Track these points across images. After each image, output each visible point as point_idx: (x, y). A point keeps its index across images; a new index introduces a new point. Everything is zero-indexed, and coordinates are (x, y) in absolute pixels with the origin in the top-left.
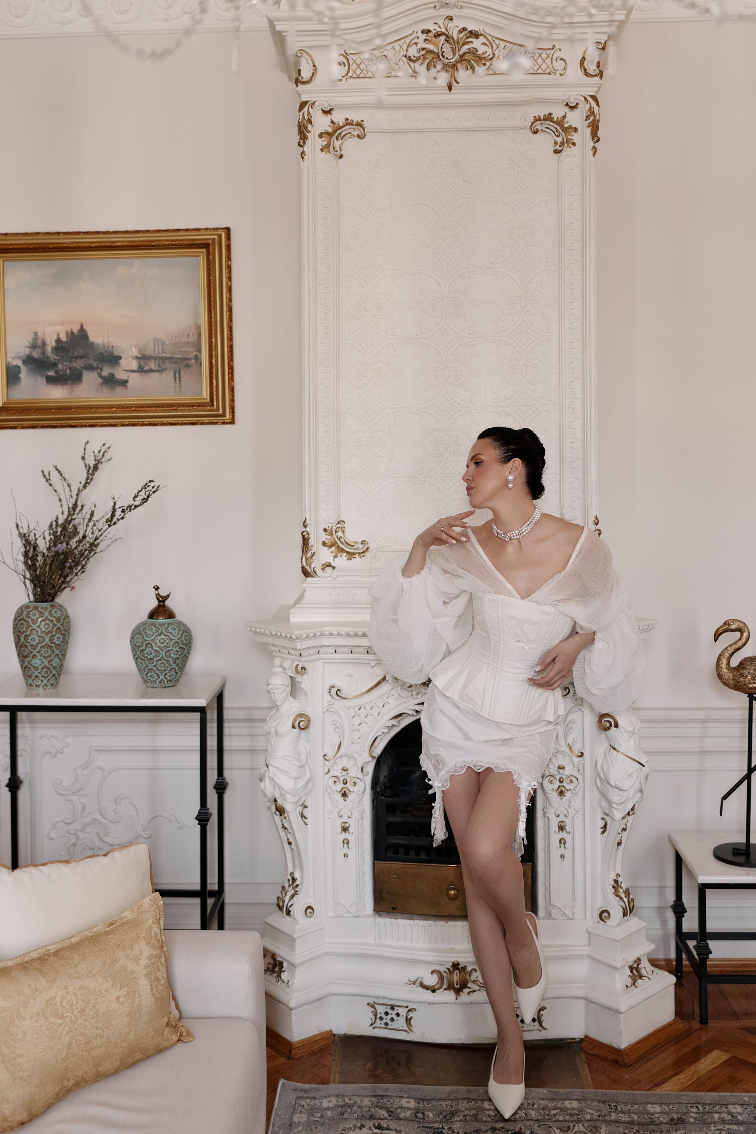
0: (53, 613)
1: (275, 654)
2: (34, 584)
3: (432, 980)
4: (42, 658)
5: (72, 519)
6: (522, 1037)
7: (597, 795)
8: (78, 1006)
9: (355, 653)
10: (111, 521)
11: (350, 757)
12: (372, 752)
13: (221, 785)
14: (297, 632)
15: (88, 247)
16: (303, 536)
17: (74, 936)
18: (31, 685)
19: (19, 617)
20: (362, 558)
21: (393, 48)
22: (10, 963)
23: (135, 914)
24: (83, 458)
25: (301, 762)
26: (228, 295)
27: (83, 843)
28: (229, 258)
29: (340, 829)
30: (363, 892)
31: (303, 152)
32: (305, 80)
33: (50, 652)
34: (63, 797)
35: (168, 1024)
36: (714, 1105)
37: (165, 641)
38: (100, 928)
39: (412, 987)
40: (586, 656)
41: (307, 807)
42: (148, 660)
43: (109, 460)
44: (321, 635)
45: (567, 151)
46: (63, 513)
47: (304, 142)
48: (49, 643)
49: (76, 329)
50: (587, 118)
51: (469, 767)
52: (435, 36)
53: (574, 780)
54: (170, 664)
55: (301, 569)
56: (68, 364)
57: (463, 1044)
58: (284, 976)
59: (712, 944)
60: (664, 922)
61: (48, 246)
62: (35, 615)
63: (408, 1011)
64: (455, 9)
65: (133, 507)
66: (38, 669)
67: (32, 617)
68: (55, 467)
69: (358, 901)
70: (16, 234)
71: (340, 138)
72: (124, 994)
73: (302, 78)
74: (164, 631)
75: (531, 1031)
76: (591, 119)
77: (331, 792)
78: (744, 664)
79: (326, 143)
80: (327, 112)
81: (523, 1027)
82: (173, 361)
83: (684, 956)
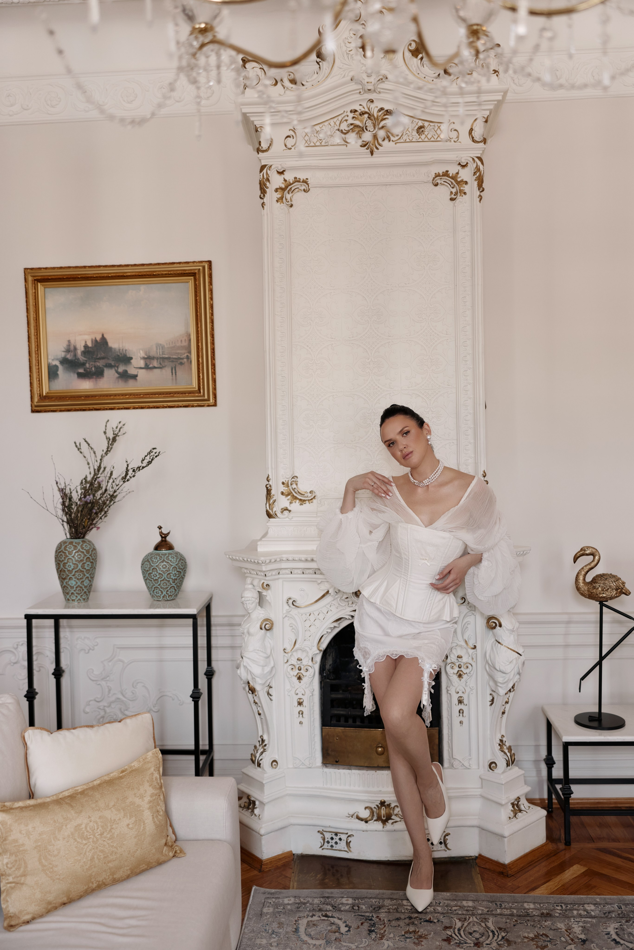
0: (84, 546)
1: (247, 575)
2: (69, 525)
3: (365, 814)
4: (76, 580)
5: (97, 478)
6: (431, 856)
7: (487, 677)
8: (98, 831)
9: (306, 574)
10: (125, 478)
11: (303, 650)
12: (319, 647)
13: (209, 672)
14: (262, 559)
15: (107, 277)
16: (267, 488)
17: (96, 780)
18: (68, 600)
19: (59, 550)
20: (311, 503)
21: (329, 124)
22: (48, 800)
23: (141, 764)
24: (105, 433)
25: (267, 654)
26: (211, 311)
27: (110, 715)
28: (211, 283)
29: (296, 704)
30: (314, 750)
31: (263, 203)
32: (264, 149)
33: (82, 575)
34: (95, 682)
35: (166, 844)
36: (574, 904)
37: (166, 567)
38: (115, 774)
39: (351, 819)
40: (475, 572)
41: (272, 687)
42: (154, 580)
43: (124, 434)
44: (280, 561)
45: (460, 198)
46: (90, 473)
47: (264, 196)
48: (81, 569)
49: (99, 338)
50: (475, 173)
51: (387, 656)
52: (360, 115)
53: (470, 666)
54: (170, 583)
55: (266, 513)
56: (93, 363)
57: (388, 861)
58: (256, 811)
59: (574, 787)
60: (539, 771)
61: (77, 276)
62: (71, 548)
63: (348, 837)
64: (375, 94)
65: (141, 468)
66: (73, 588)
67: (69, 550)
68: (85, 439)
69: (311, 756)
70: (54, 268)
71: (290, 192)
72: (133, 822)
73: (262, 148)
74: (165, 559)
75: (439, 851)
76: (478, 174)
77: (289, 676)
78: (596, 580)
79: (280, 196)
80: (281, 173)
81: (433, 848)
82: (171, 360)
83: (554, 797)
